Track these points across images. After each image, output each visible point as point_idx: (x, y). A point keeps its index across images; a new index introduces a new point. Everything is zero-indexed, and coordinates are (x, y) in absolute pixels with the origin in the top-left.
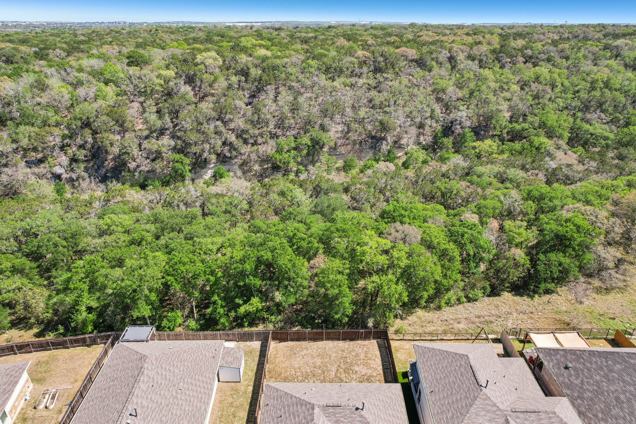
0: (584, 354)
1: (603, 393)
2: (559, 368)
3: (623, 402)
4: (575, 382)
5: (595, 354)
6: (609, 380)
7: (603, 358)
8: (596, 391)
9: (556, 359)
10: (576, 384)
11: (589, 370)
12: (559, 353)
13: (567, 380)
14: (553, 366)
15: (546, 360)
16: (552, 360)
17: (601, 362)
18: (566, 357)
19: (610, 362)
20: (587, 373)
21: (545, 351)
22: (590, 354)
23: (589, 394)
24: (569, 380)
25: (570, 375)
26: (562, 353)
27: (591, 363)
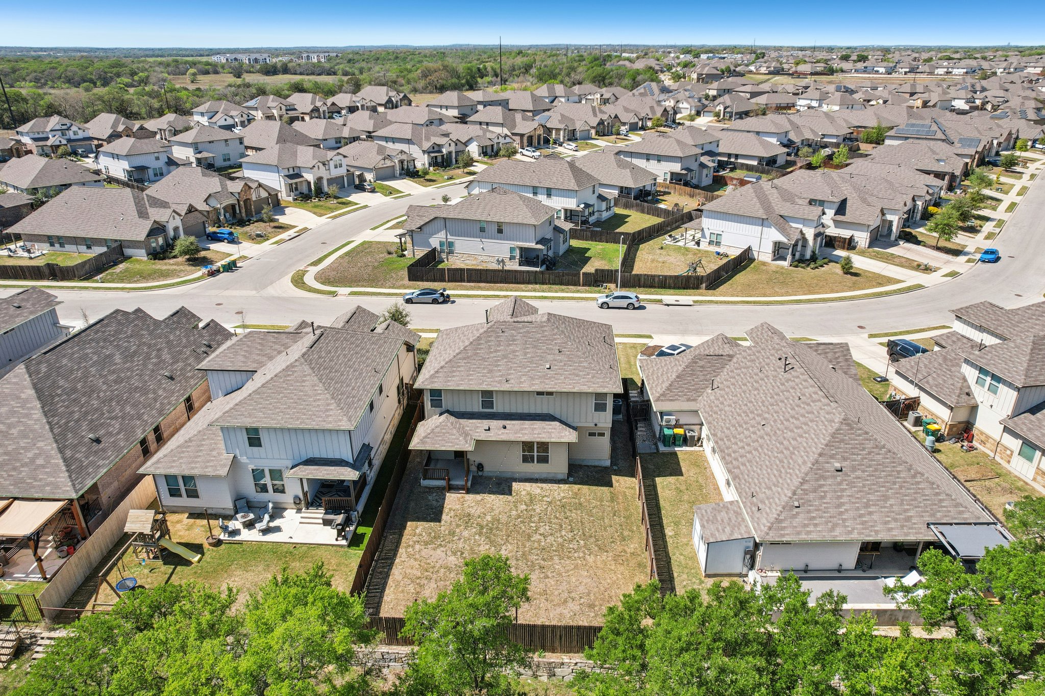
0: (57, 423)
1: (118, 396)
2: (104, 450)
3: (118, 377)
4: (117, 426)
5: (50, 410)
6: (94, 391)
7: (53, 399)
8: (118, 402)
9: (87, 458)
10: (121, 424)
11: (86, 413)
12: (72, 457)
13: (121, 436)
14: (104, 459)
15: (96, 472)
16: (91, 463)
17: (63, 401)
18: (76, 446)
19: (59, 392)
20: (93, 415)
21: (77, 479)
22: (53, 416)
23: (128, 409)
24: (118, 433)
25: (110, 434)
26: (68, 453)
27: (73, 412)
